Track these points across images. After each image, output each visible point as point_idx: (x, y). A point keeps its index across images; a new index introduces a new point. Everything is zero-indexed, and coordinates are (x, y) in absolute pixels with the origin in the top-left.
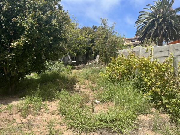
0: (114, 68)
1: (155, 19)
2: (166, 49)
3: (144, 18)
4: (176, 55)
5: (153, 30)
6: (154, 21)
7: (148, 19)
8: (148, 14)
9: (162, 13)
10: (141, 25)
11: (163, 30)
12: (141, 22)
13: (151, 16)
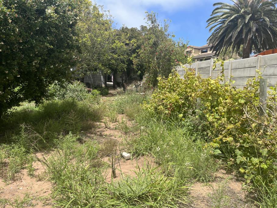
0: (161, 96)
1: (238, 15)
2: (252, 64)
3: (221, 14)
4: (268, 73)
5: (235, 34)
6: (236, 19)
7: (227, 15)
8: (228, 7)
9: (250, 6)
10: (216, 26)
11: (250, 34)
12: (216, 20)
13: (233, 10)
